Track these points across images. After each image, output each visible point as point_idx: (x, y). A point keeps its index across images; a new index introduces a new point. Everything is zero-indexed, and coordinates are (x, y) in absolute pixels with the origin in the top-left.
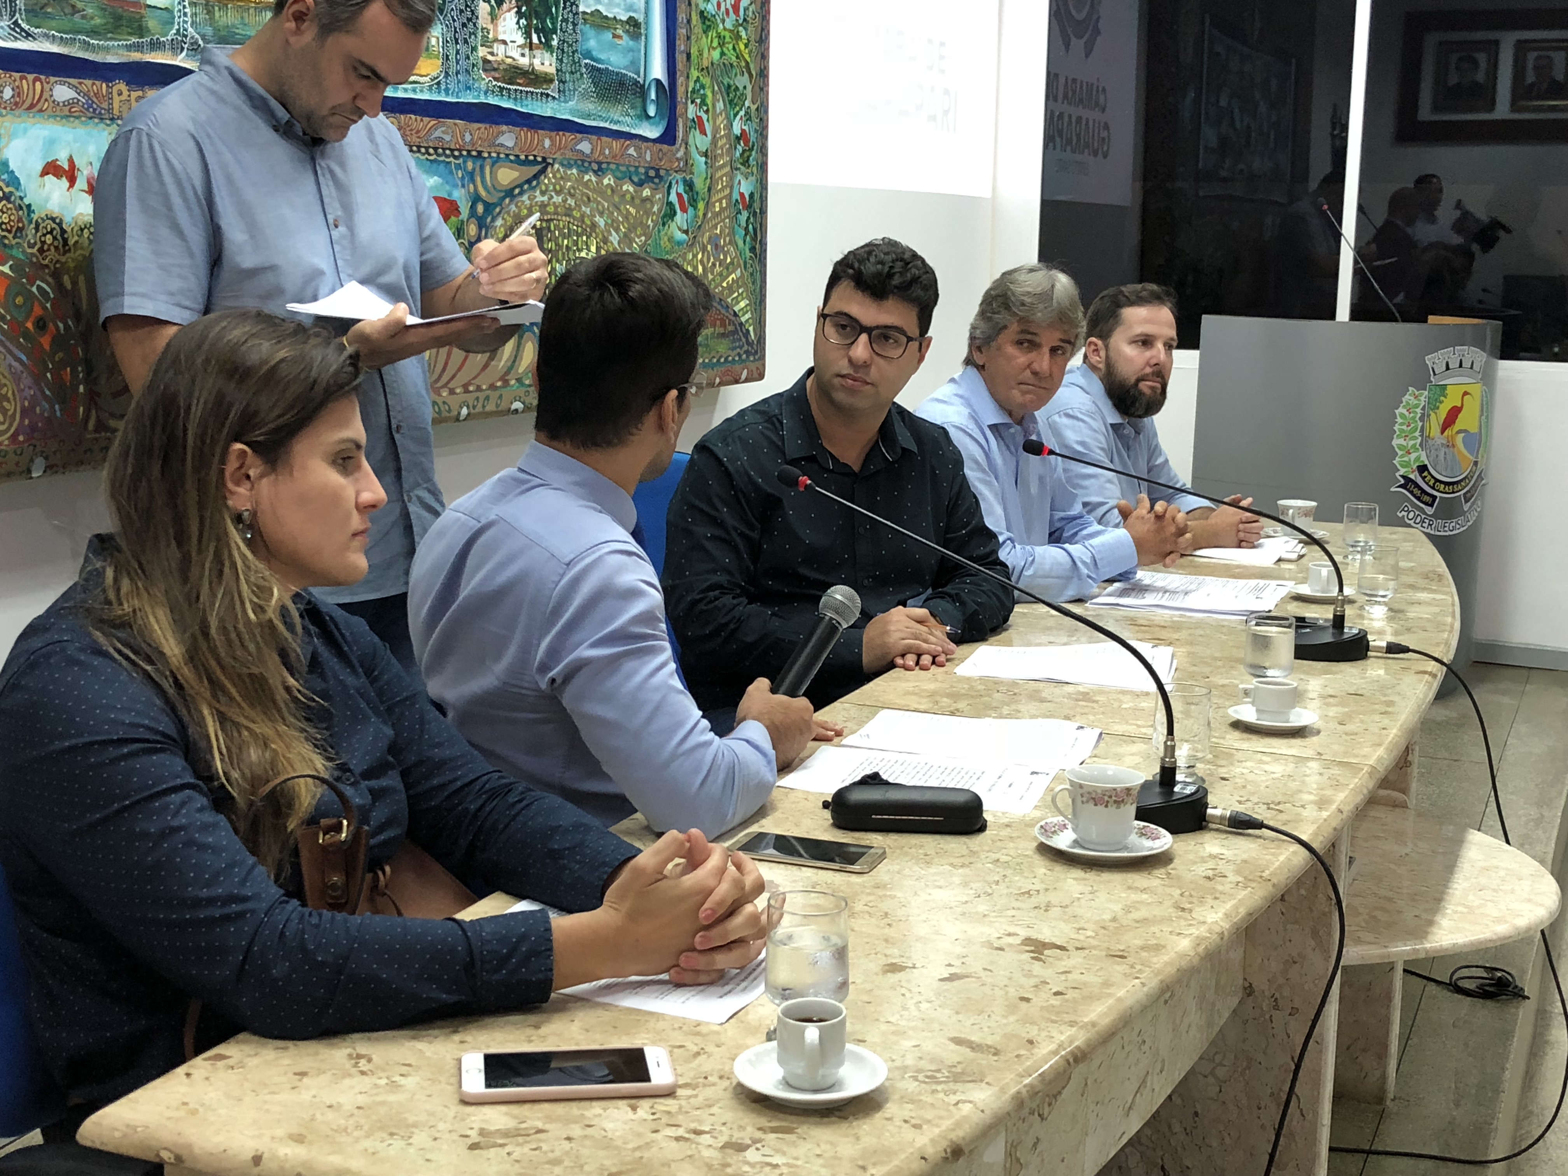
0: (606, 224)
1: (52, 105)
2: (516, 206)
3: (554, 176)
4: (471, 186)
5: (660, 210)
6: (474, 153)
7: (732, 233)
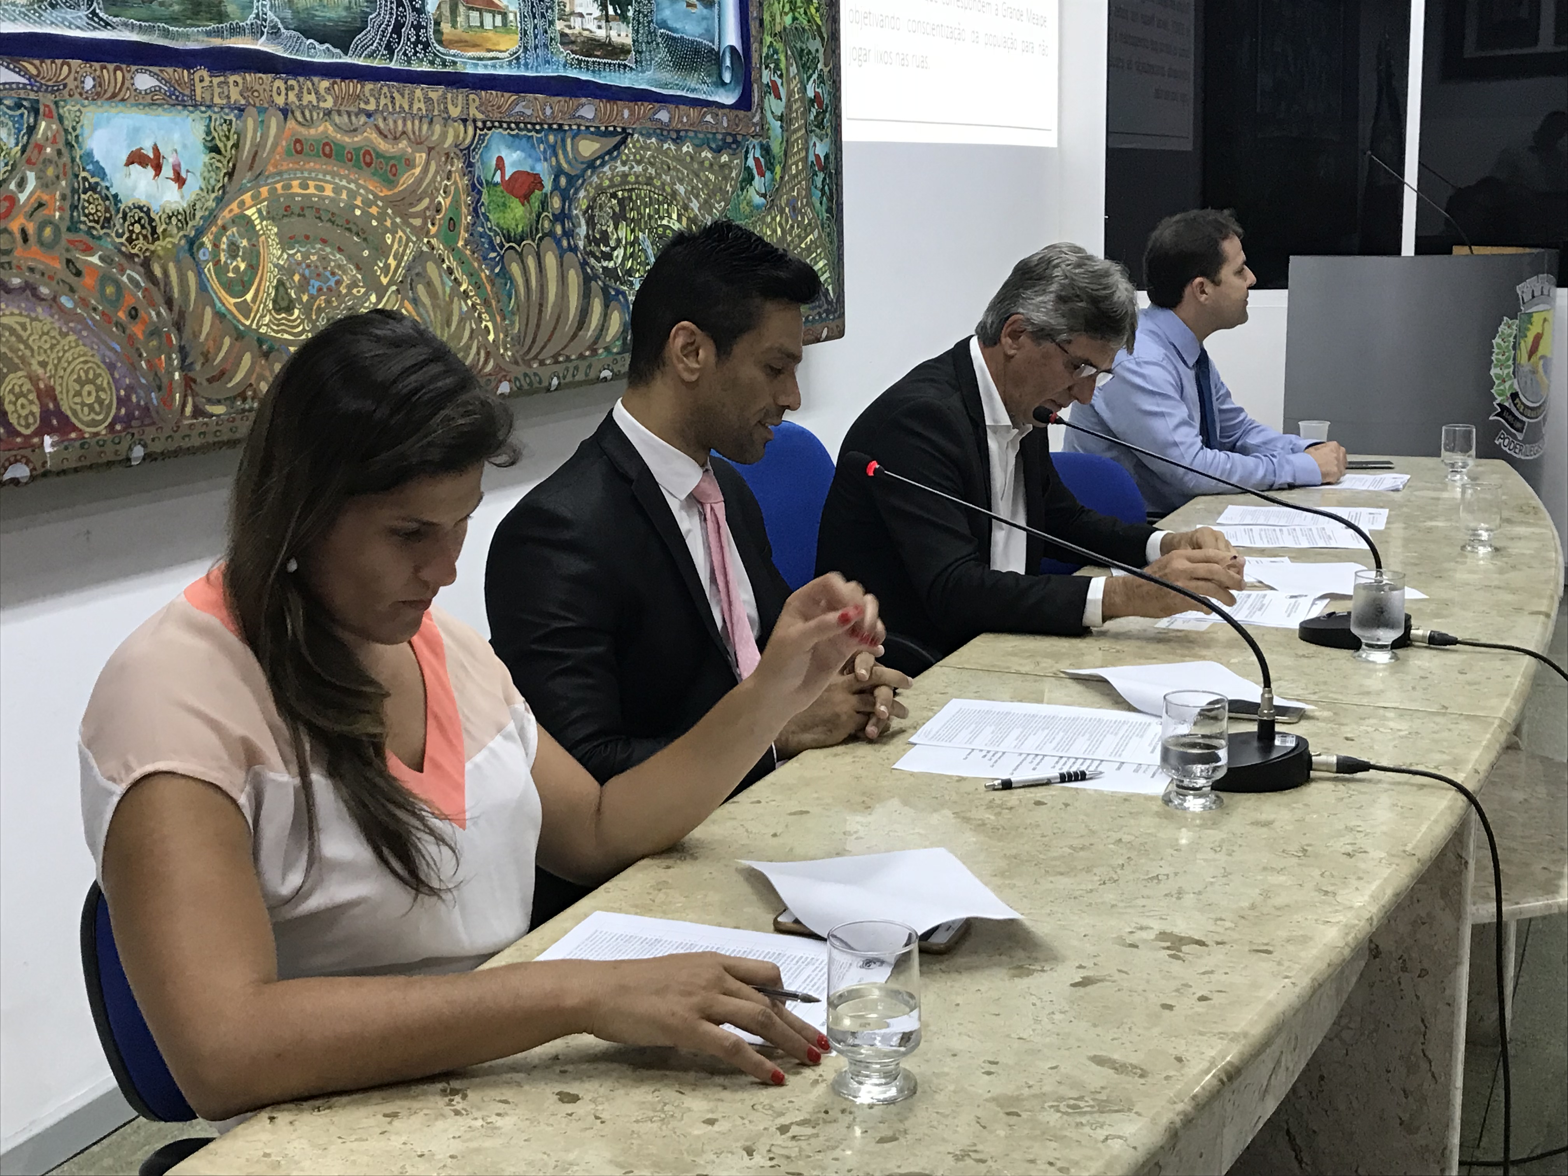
0: (686, 190)
1: (134, 93)
2: (598, 177)
3: (634, 146)
4: (553, 159)
5: (738, 175)
6: (555, 126)
7: (809, 195)
